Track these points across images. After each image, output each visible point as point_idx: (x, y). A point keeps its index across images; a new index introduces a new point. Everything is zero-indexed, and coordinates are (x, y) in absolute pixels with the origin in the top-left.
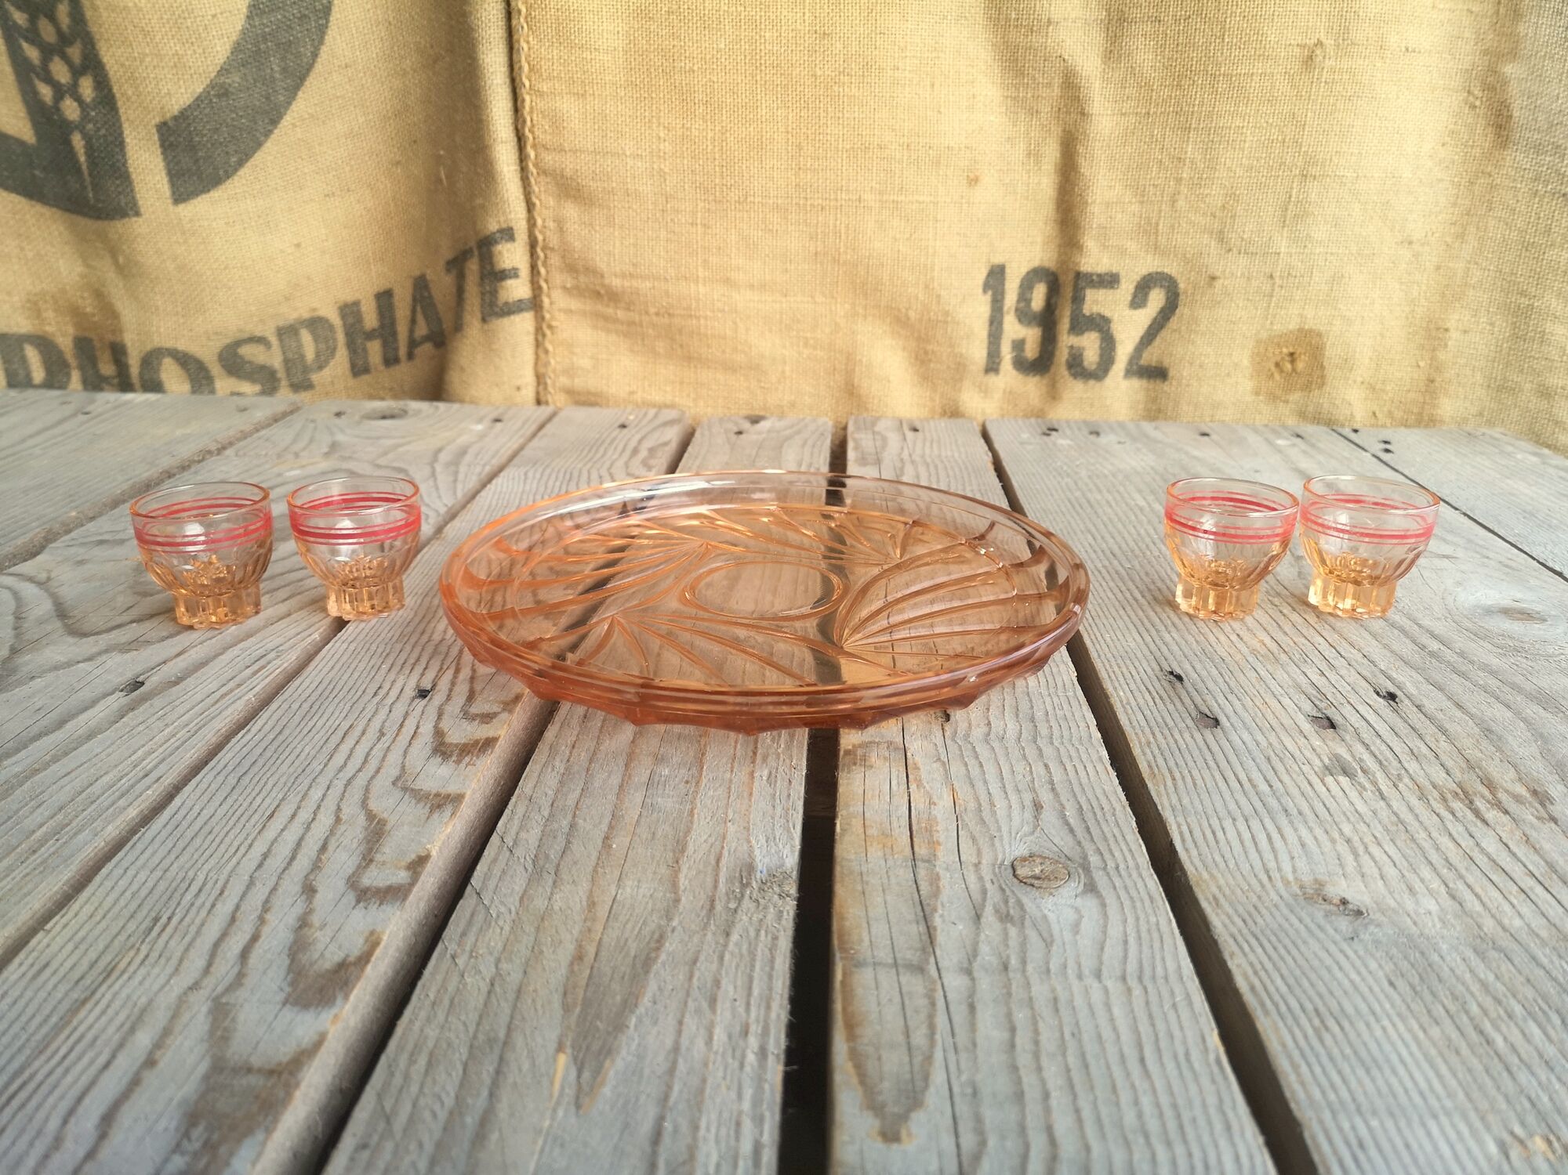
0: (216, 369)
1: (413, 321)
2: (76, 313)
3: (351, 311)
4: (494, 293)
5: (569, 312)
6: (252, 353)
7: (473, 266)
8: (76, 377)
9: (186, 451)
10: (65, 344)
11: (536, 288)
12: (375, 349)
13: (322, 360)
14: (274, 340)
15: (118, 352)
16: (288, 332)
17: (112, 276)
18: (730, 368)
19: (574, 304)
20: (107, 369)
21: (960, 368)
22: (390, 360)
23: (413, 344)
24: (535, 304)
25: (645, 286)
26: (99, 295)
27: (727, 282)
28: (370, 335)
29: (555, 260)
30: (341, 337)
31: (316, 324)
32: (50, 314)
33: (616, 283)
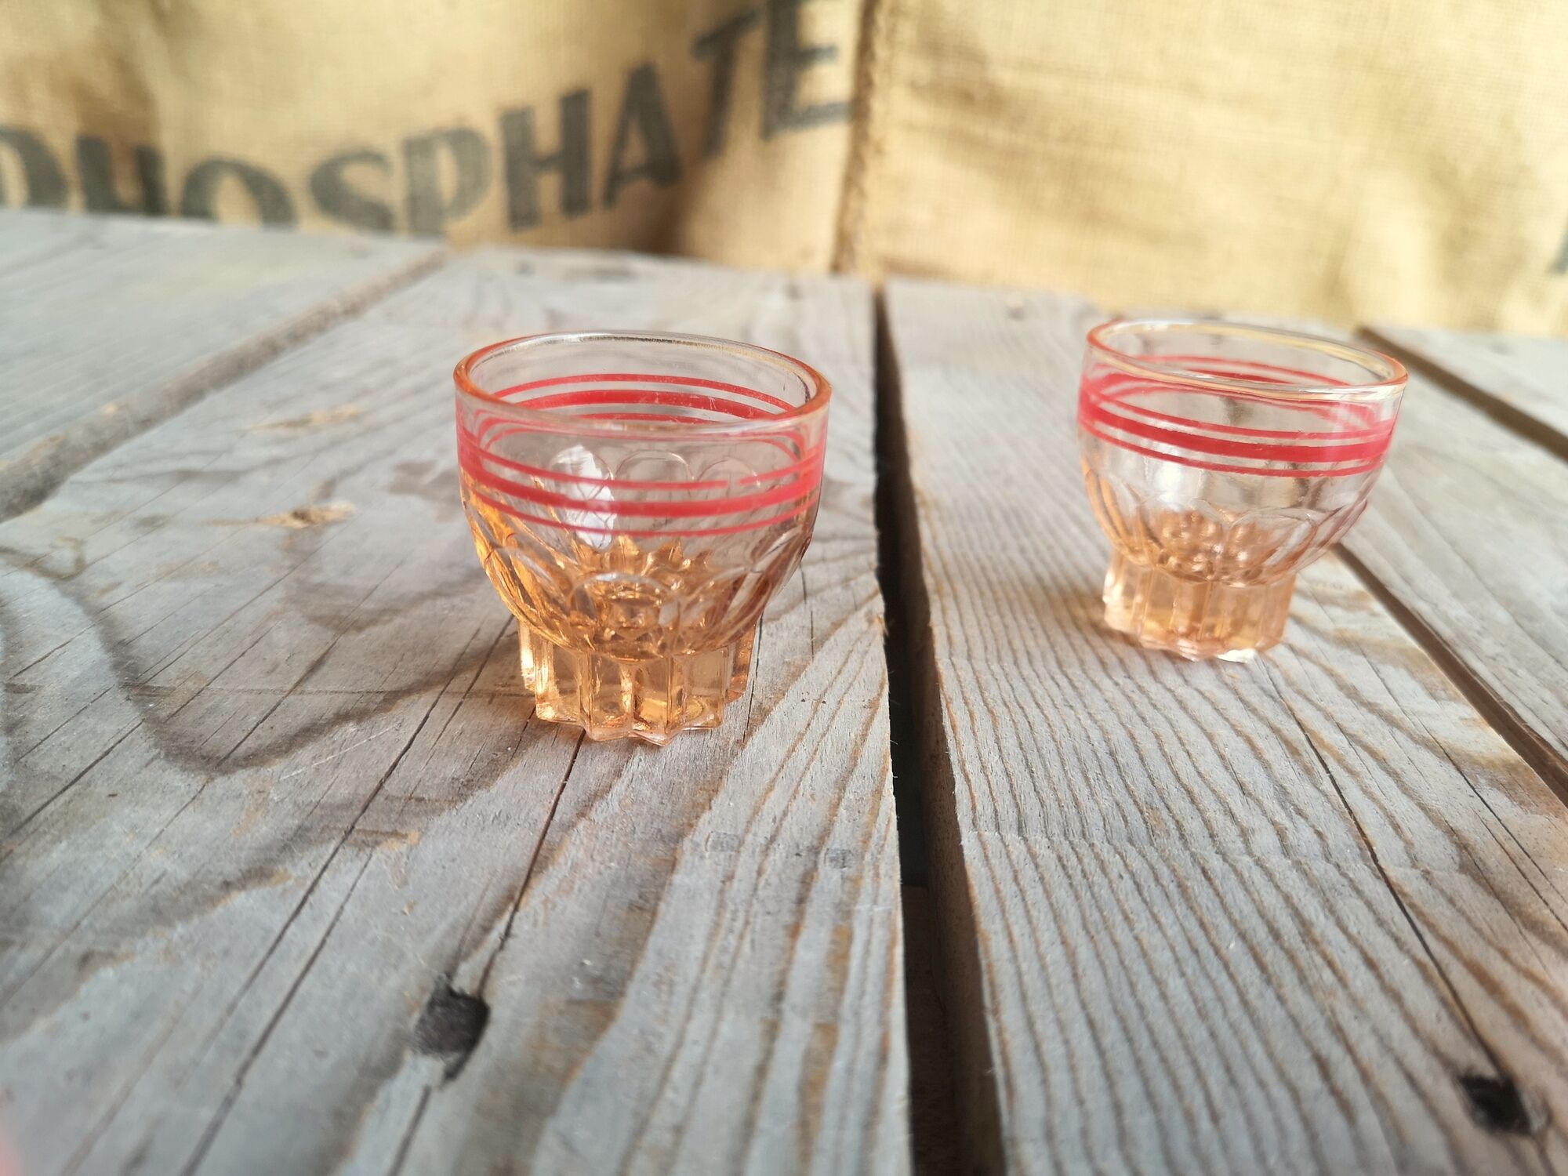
0: (302, 200)
1: (619, 142)
2: (81, 94)
3: (516, 122)
4: (790, 87)
5: (911, 127)
6: (360, 179)
7: (754, 43)
8: (75, 199)
9: (296, 307)
10: (61, 142)
11: (863, 82)
12: (548, 188)
13: (466, 198)
14: (397, 160)
15: (147, 163)
16: (418, 148)
17: (145, 36)
18: (1154, 237)
19: (921, 112)
20: (126, 188)
21: (1513, 263)
22: (574, 203)
23: (616, 178)
24: (857, 110)
25: (1050, 86)
26: (124, 66)
27: (1191, 89)
28: (544, 163)
29: (907, 31)
30: (496, 164)
31: (462, 139)
32: (39, 94)
33: (1006, 77)
